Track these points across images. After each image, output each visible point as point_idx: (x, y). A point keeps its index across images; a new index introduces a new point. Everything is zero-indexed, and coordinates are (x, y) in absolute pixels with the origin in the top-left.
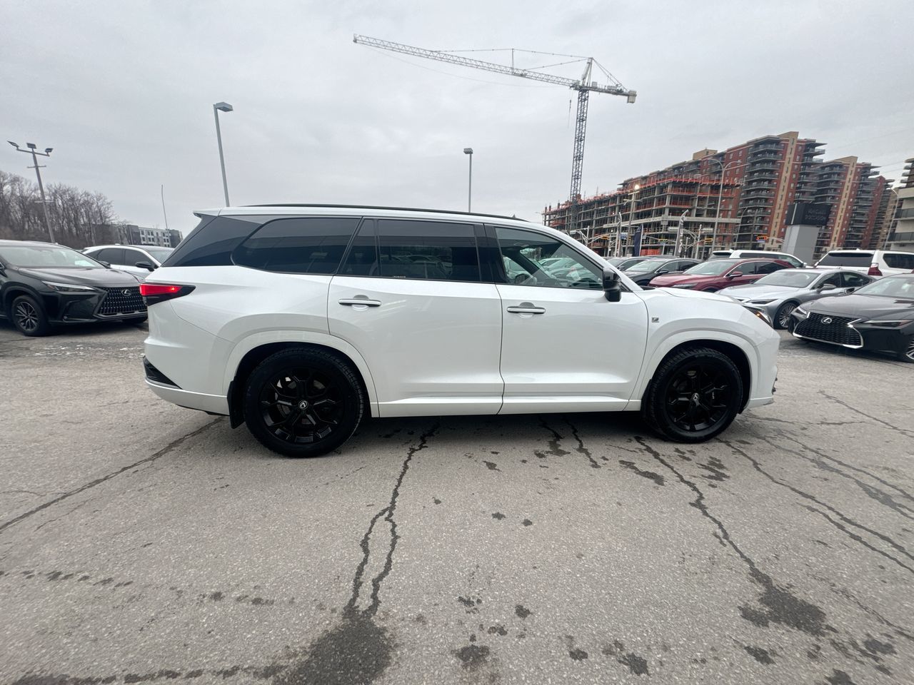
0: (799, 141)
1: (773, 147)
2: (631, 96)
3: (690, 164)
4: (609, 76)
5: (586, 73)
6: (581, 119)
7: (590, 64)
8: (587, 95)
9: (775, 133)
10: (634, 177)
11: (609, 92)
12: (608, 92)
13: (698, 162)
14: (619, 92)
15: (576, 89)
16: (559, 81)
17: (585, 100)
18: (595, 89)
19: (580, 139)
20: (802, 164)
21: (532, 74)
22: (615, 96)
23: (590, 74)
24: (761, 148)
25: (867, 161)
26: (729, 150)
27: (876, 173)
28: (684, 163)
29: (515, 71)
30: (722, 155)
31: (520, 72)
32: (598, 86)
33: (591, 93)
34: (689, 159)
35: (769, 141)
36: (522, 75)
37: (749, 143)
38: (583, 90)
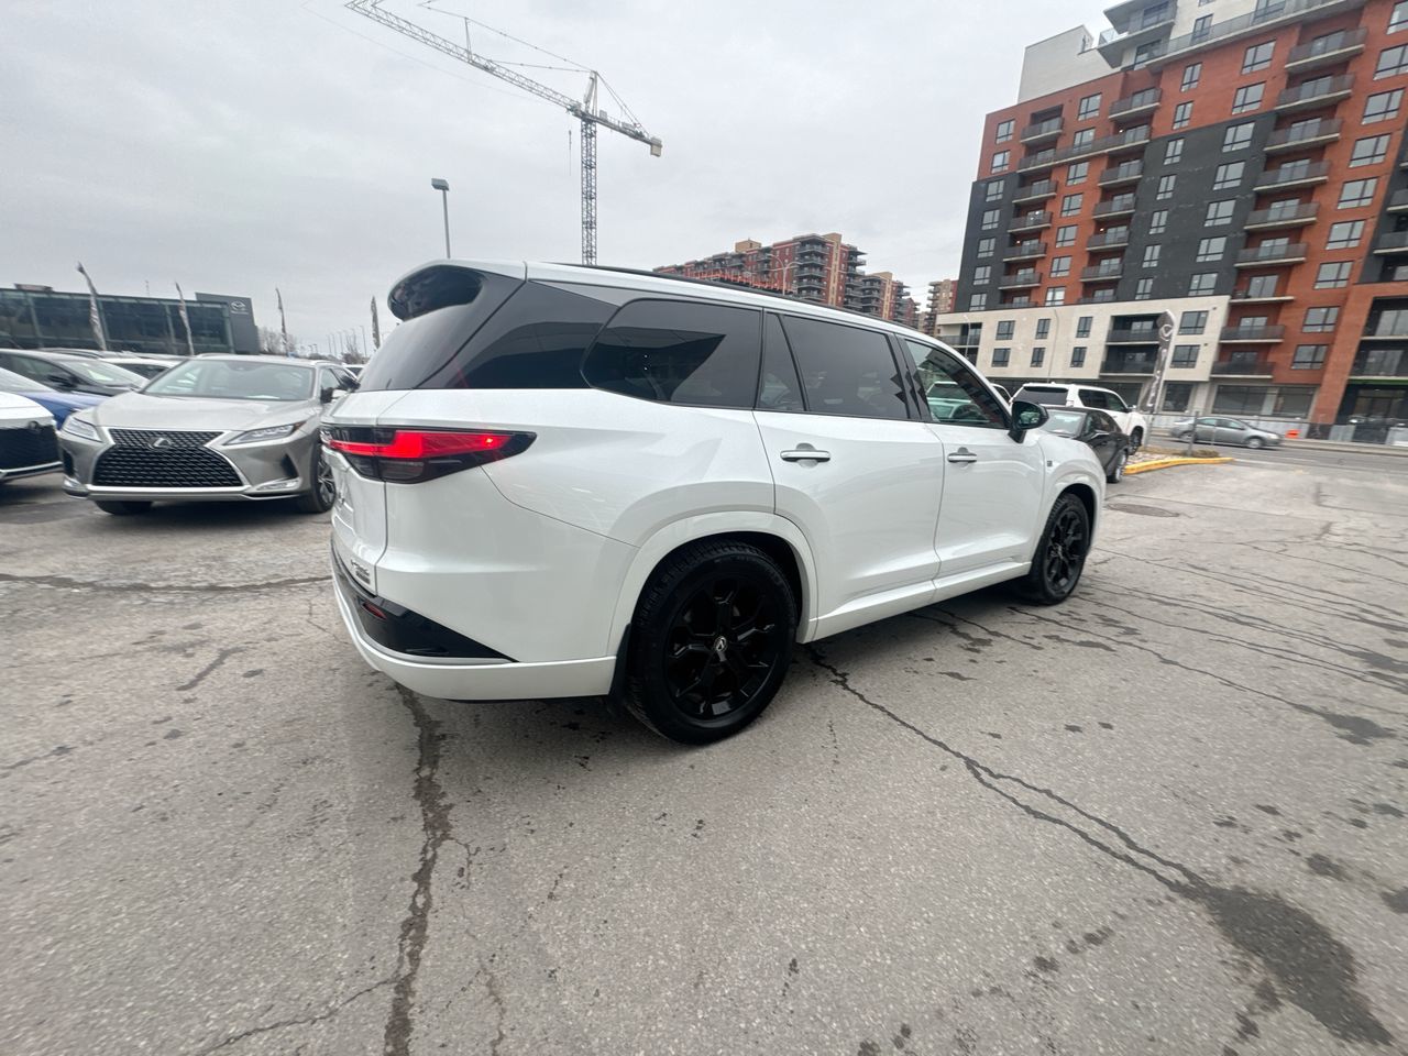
0: (843, 246)
1: (818, 249)
2: (655, 146)
3: (734, 256)
4: (623, 107)
5: (590, 95)
6: (589, 166)
7: (594, 80)
8: (593, 128)
9: (821, 233)
10: (666, 266)
11: (625, 133)
12: (624, 130)
13: (741, 256)
14: (638, 136)
15: (577, 115)
16: (550, 96)
17: (591, 136)
18: (605, 122)
19: (589, 196)
20: (848, 275)
21: (503, 71)
22: (632, 140)
23: (595, 97)
24: (808, 248)
25: (900, 280)
26: (775, 246)
27: (908, 294)
28: (726, 254)
29: (474, 57)
30: (767, 250)
31: (483, 62)
32: (609, 119)
33: (599, 127)
34: (732, 250)
35: (813, 241)
36: (486, 68)
37: (795, 240)
38: (588, 119)
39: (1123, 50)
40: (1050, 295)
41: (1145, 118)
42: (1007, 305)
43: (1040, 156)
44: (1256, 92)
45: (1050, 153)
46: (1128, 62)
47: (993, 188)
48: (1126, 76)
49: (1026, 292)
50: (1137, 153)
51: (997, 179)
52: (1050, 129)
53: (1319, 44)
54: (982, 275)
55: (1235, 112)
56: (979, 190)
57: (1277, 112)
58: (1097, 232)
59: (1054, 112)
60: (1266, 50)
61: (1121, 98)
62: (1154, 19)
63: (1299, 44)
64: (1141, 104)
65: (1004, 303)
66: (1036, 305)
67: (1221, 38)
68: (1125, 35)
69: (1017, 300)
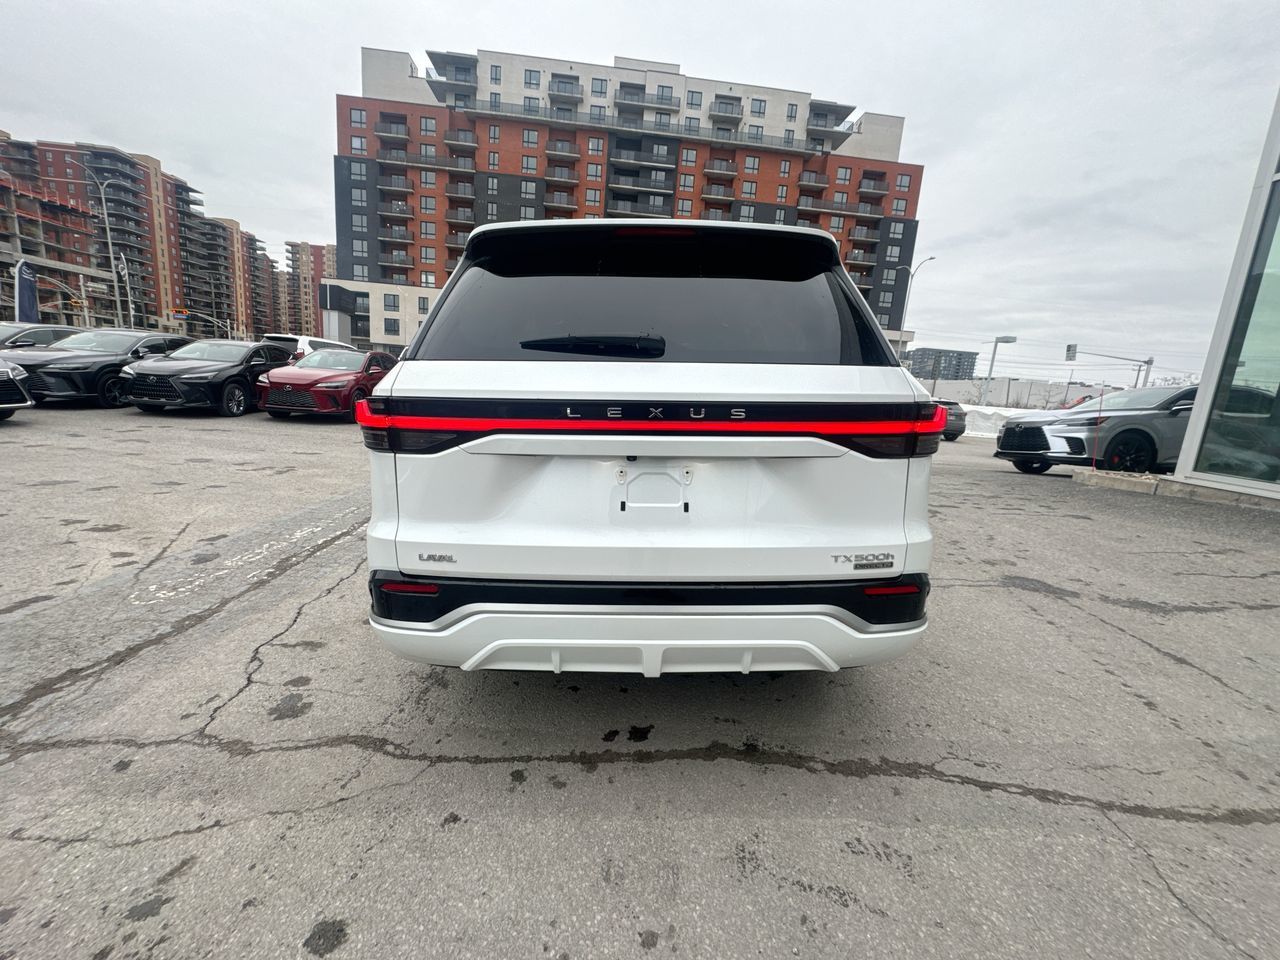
0: (164, 175)
1: (125, 168)
20: (179, 212)
26: (41, 144)
35: (114, 156)
37: (81, 147)
39: (445, 91)
40: (424, 277)
41: (470, 153)
42: (388, 280)
43: (394, 153)
44: (533, 162)
45: (402, 153)
46: (451, 102)
47: (356, 167)
48: (450, 112)
49: (404, 271)
50: (468, 178)
51: (360, 160)
52: (397, 132)
53: (559, 145)
54: (360, 248)
55: (524, 171)
56: (342, 164)
57: (546, 181)
58: (451, 233)
59: (401, 119)
60: (534, 136)
61: (451, 129)
62: (462, 77)
63: (550, 140)
64: (465, 141)
65: (385, 277)
66: (414, 285)
67: (509, 114)
68: (443, 79)
69: (396, 276)
